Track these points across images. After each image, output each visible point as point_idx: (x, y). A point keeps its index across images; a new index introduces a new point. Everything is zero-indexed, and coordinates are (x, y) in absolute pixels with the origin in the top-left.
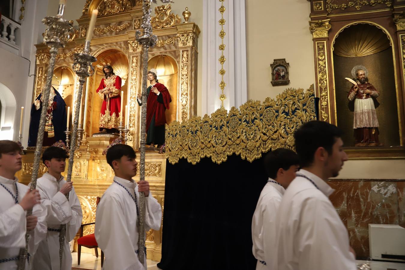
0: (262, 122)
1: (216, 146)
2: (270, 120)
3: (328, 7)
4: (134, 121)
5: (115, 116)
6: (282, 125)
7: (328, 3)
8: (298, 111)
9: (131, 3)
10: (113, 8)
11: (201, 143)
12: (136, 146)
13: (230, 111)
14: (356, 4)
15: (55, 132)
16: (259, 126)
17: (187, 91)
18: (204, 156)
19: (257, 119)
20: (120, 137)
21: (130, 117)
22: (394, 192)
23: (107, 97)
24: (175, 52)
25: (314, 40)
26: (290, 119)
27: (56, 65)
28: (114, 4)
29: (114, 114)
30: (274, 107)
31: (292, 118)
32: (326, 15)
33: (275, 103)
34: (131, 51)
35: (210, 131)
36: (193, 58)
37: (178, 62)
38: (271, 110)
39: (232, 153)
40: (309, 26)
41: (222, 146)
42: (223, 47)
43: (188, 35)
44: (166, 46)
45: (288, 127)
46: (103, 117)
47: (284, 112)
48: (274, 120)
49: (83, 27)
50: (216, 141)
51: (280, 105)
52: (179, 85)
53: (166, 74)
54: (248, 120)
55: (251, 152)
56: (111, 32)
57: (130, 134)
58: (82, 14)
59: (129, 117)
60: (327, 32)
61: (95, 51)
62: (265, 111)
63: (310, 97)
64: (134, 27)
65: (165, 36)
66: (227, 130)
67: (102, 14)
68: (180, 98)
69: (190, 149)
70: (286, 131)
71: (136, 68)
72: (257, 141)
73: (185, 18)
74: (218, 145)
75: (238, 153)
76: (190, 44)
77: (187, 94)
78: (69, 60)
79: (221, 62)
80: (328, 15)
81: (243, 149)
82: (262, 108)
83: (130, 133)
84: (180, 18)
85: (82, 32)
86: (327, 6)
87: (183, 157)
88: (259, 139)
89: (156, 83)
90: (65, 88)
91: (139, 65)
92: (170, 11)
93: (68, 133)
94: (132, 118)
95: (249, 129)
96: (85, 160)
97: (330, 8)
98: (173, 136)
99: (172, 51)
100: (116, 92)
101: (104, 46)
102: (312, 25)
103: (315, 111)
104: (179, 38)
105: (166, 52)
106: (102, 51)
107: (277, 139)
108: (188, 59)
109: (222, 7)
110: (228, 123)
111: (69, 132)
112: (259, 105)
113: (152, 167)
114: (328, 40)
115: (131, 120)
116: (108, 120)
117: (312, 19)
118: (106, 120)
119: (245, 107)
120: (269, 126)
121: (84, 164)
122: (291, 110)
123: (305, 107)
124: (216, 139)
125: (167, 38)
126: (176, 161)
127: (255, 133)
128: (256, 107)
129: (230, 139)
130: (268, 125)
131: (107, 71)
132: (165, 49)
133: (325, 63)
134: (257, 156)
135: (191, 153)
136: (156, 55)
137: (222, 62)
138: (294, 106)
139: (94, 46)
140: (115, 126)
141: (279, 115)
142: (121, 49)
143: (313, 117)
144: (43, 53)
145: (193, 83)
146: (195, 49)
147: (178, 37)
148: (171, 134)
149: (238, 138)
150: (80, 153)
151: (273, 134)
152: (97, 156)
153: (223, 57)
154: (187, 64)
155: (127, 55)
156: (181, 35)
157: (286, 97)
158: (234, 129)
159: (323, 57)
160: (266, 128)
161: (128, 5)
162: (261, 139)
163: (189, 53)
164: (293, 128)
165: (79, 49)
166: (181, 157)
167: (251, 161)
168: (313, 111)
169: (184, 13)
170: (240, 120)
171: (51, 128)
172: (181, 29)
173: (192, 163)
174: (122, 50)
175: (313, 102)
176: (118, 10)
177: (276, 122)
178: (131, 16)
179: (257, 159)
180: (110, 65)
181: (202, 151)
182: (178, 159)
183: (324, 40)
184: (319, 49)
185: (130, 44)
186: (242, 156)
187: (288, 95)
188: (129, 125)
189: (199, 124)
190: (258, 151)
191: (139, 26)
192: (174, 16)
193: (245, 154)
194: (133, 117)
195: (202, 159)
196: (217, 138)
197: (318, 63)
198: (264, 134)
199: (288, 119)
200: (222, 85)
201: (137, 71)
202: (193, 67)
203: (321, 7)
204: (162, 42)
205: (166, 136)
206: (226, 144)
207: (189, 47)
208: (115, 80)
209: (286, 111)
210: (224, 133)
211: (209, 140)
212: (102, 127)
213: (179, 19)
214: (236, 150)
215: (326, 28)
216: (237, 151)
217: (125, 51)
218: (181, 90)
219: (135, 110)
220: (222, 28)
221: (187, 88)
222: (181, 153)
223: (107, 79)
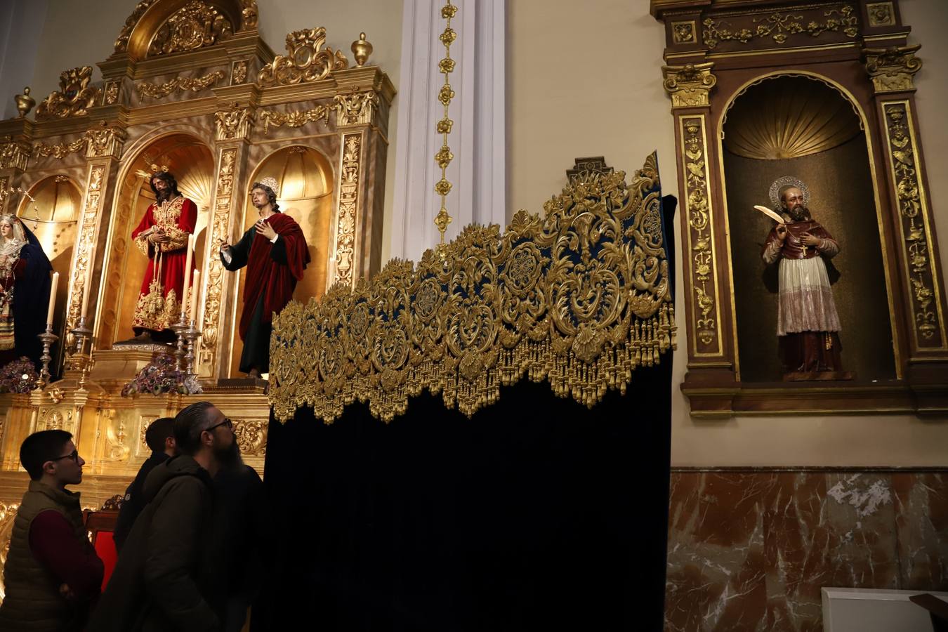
0: (503, 288)
1: (381, 370)
2: (526, 281)
3: (708, 37)
4: (216, 312)
5: (174, 298)
6: (560, 293)
7: (706, 27)
8: (608, 244)
9: (232, 27)
10: (187, 36)
11: (348, 361)
12: (218, 377)
13: (420, 264)
14: (775, 31)
15: (16, 335)
16: (495, 303)
17: (352, 235)
18: (353, 399)
19: (488, 281)
20: (179, 351)
21: (209, 299)
22: (885, 502)
23: (156, 250)
24: (328, 138)
25: (676, 112)
26: (584, 272)
27: (43, 173)
28: (191, 28)
29: (171, 295)
30: (537, 240)
31: (591, 269)
32: (704, 54)
33: (540, 226)
34: (221, 136)
35: (369, 326)
36: (373, 153)
37: (334, 163)
38: (529, 250)
39: (420, 388)
40: (663, 79)
41: (397, 370)
42: (445, 126)
43: (361, 98)
44: (309, 125)
45: (577, 298)
46: (143, 302)
47: (567, 251)
48: (538, 280)
49: (112, 80)
50: (381, 355)
51: (554, 231)
52: (333, 221)
53: (308, 195)
54: (464, 286)
55: (471, 383)
56: (179, 92)
57: (204, 345)
58: (114, 51)
59: (206, 301)
60: (706, 93)
61: (136, 138)
62: (512, 255)
63: (645, 194)
64: (234, 81)
65: (308, 100)
66: (411, 318)
67: (162, 50)
68: (335, 252)
69: (321, 379)
70: (571, 312)
71: (230, 177)
72: (488, 350)
73: (357, 58)
74: (386, 365)
75: (436, 389)
76: (366, 118)
77: (351, 243)
78: (73, 161)
79: (442, 162)
80: (708, 53)
81: (448, 375)
82: (504, 247)
83: (204, 340)
84: (344, 57)
85: (109, 92)
86: (706, 33)
87: (305, 403)
88: (495, 343)
89: (274, 213)
90: (63, 230)
91: (239, 171)
92: (323, 41)
93: (47, 338)
94: (213, 303)
95: (467, 312)
96: (72, 410)
97: (713, 38)
98: (286, 345)
99: (321, 137)
100: (178, 238)
101: (159, 125)
102: (670, 75)
103: (661, 240)
104: (341, 104)
105: (307, 140)
106: (152, 138)
107: (545, 340)
108: (358, 155)
109: (449, 31)
110: (413, 299)
111: (53, 336)
112: (495, 237)
113: (246, 430)
114: (710, 112)
115: (209, 309)
116: (157, 309)
117: (669, 62)
118: (151, 309)
119: (459, 248)
120: (522, 300)
121: (70, 419)
122: (587, 245)
123: (629, 230)
124: (383, 348)
125: (312, 105)
126: (290, 414)
127: (484, 325)
128: (488, 245)
129: (416, 347)
130: (518, 296)
131: (161, 186)
132: (306, 132)
133: (703, 168)
134: (487, 395)
135: (323, 392)
136: (283, 146)
137: (444, 162)
138: (596, 231)
139: (137, 126)
140: (171, 322)
141: (551, 261)
142: (199, 132)
143: (656, 261)
144: (12, 142)
145: (370, 215)
146: (378, 133)
147: (337, 102)
148: (282, 339)
149: (439, 341)
150: (62, 389)
151: (535, 324)
152: (110, 398)
153: (445, 151)
154: (356, 167)
155: (212, 148)
156: (344, 97)
157: (574, 204)
158: (427, 315)
159: (699, 154)
160: (514, 306)
161: (224, 30)
162: (498, 342)
163: (363, 140)
164: (592, 300)
165: (98, 132)
166: (300, 403)
167: (469, 413)
168: (654, 241)
169: (355, 45)
170: (445, 288)
171: (8, 327)
172: (345, 83)
173: (325, 419)
174: (202, 134)
175: (657, 210)
176: (199, 41)
177: (543, 284)
178: (228, 54)
179: (488, 405)
180: (167, 170)
181: (347, 385)
182: (295, 409)
183: (701, 114)
184: (688, 135)
185: (221, 120)
186: (445, 399)
187: (579, 196)
188: (205, 321)
189: (346, 307)
190: (490, 379)
191: (244, 76)
192: (332, 54)
193: (454, 392)
194: (216, 301)
195: (348, 408)
196: (385, 345)
197: (687, 168)
198: (509, 326)
199: (577, 272)
200: (442, 219)
201: (231, 185)
202: (372, 176)
203: (690, 36)
204: (299, 116)
205: (271, 344)
206: (406, 363)
207: (362, 126)
208: (180, 208)
209: (571, 248)
210: (403, 328)
211: (367, 353)
212: (138, 325)
213: (344, 62)
214: (431, 378)
215: (704, 84)
216: (434, 382)
217: (208, 137)
218: (339, 233)
219: (221, 284)
220: (447, 80)
221: (354, 227)
222: (301, 390)
223: (160, 206)
